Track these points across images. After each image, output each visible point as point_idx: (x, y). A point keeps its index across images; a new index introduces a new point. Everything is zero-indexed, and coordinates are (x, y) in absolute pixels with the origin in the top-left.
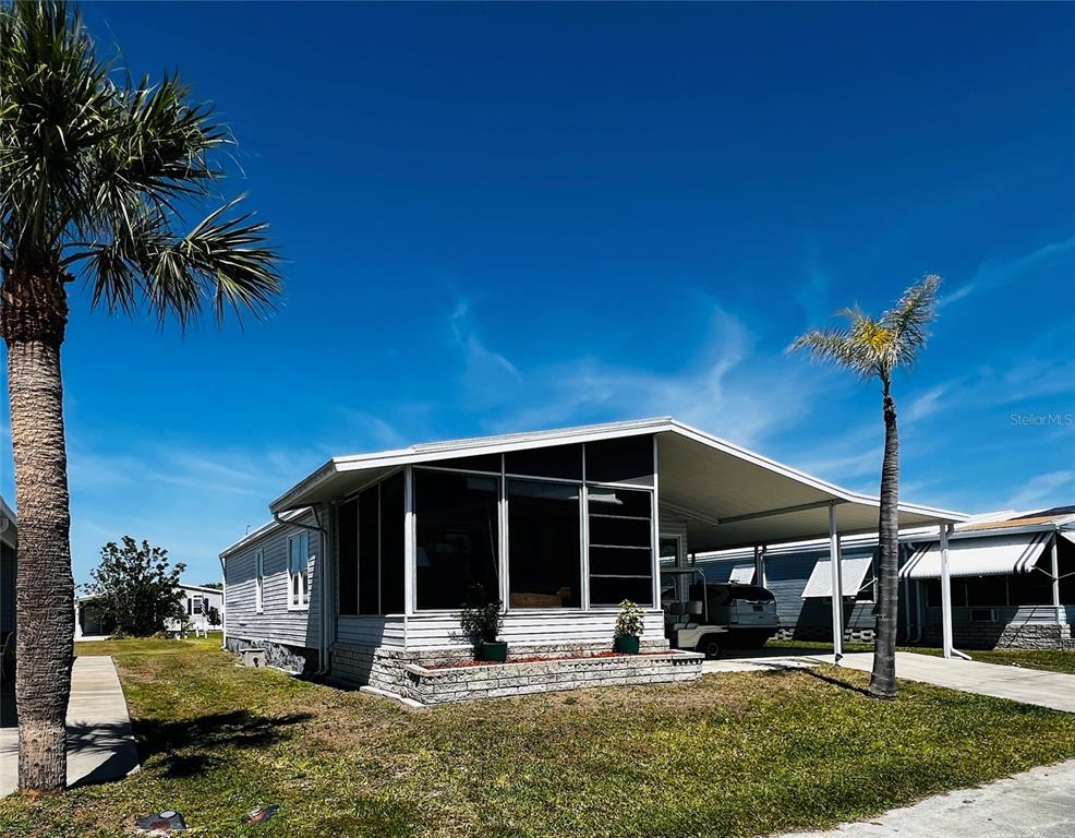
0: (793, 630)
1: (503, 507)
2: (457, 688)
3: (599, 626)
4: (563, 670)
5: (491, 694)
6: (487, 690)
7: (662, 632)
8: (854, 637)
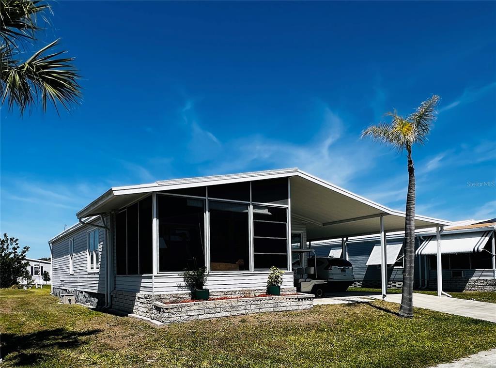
0: (361, 282)
1: (207, 216)
2: (181, 315)
3: (259, 280)
4: (239, 304)
5: (200, 317)
6: (198, 315)
7: (292, 284)
8: (393, 286)
